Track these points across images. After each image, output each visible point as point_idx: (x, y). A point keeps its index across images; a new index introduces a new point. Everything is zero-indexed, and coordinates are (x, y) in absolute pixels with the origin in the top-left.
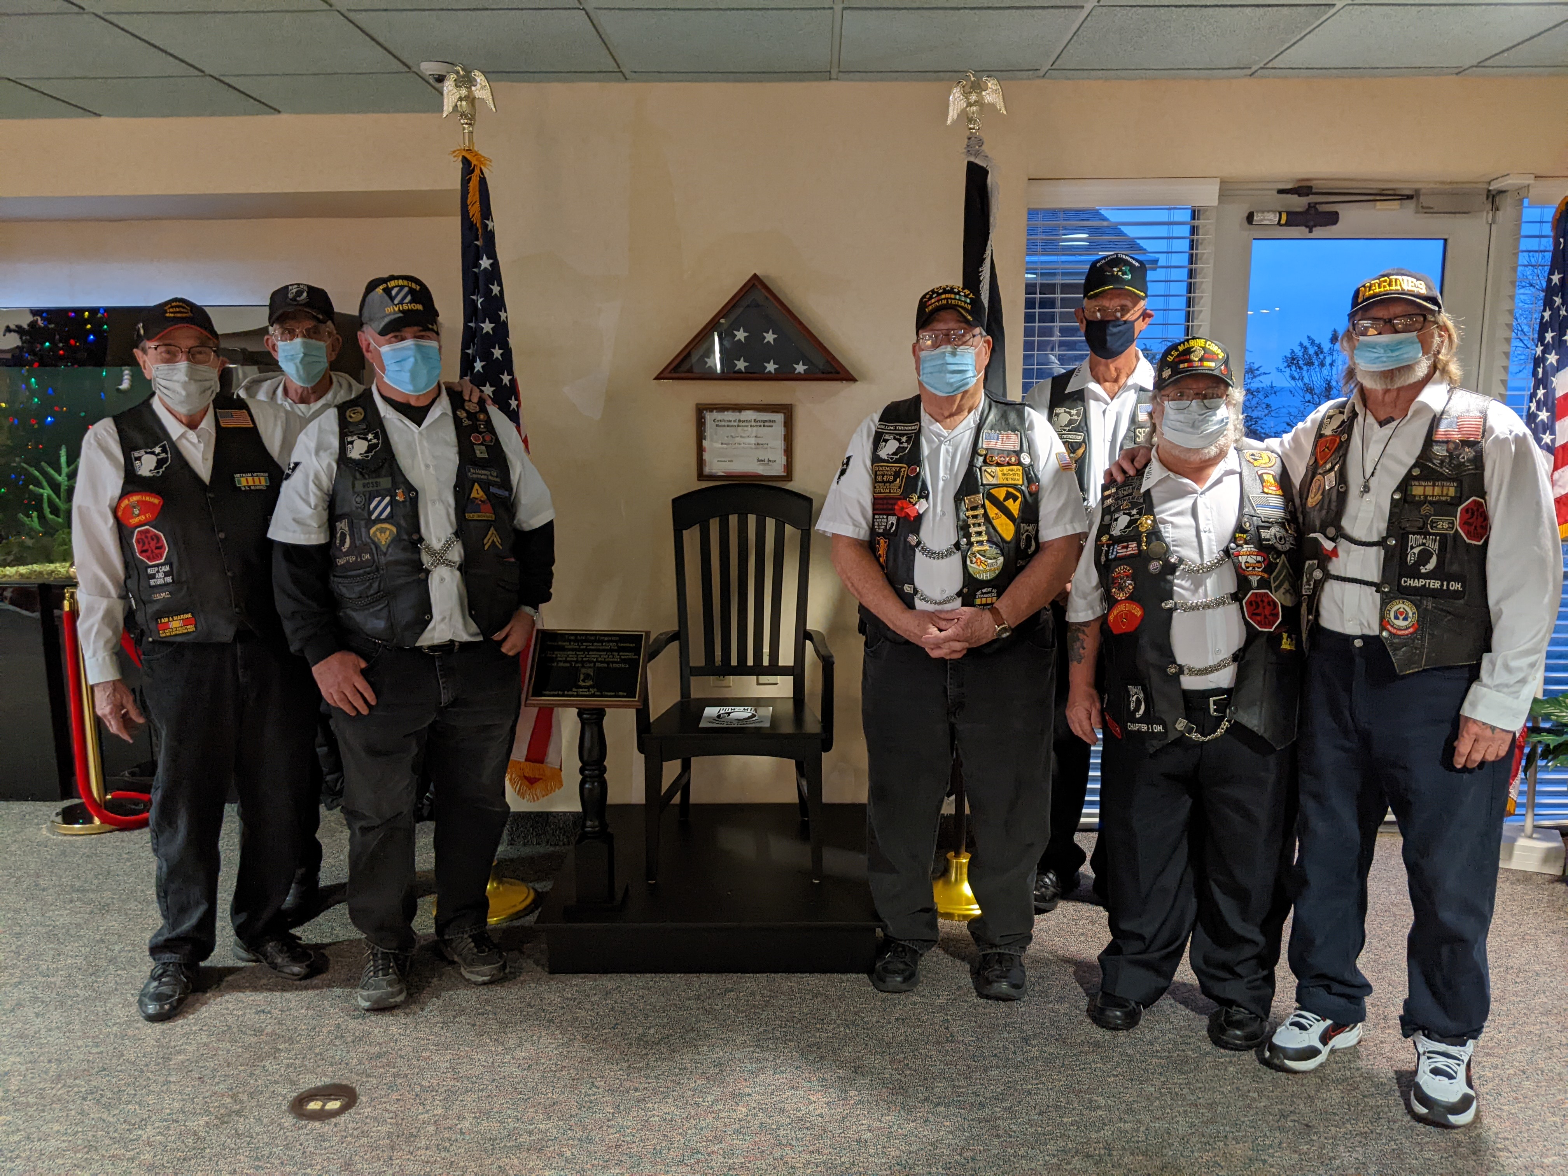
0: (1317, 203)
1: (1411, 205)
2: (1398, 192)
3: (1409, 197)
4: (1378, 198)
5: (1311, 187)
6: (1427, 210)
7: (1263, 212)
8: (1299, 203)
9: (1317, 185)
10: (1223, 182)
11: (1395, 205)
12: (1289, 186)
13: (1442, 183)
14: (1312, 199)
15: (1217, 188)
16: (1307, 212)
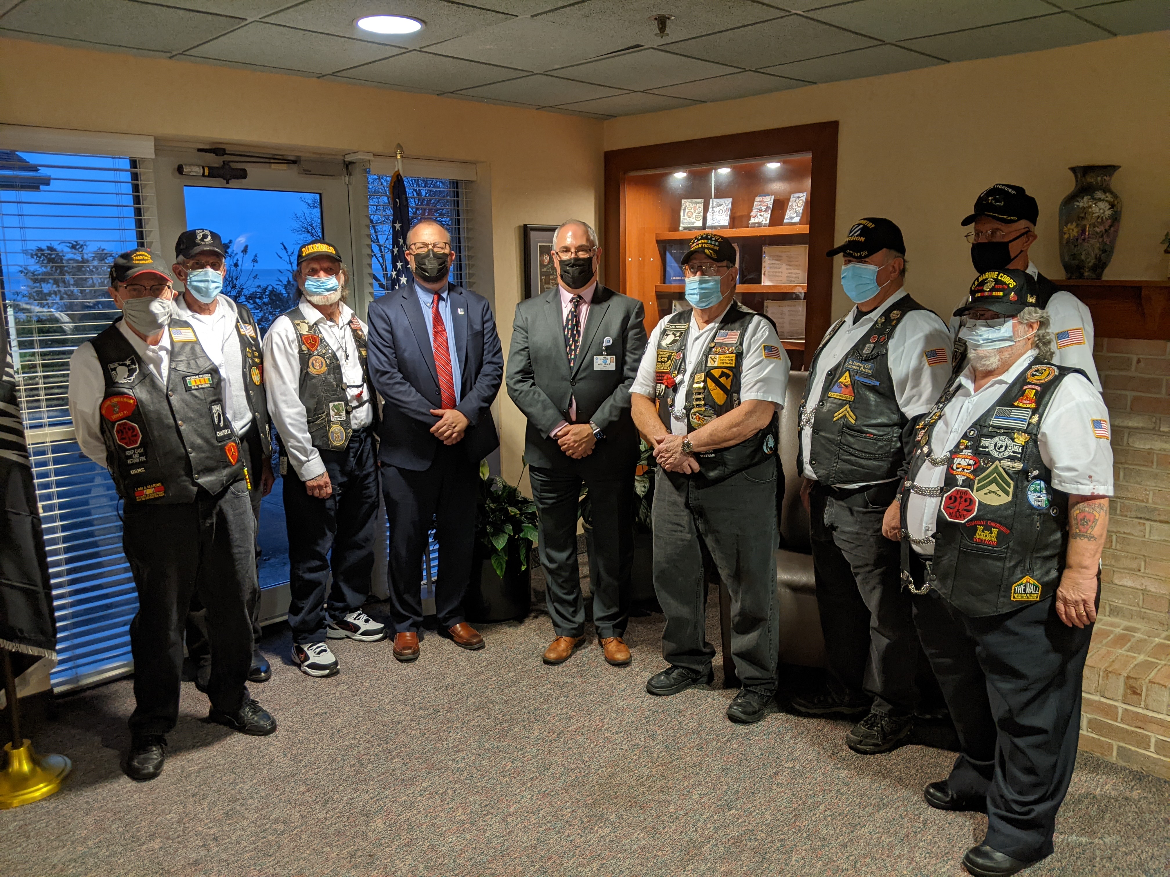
0: (229, 162)
1: (295, 167)
2: (285, 158)
3: (294, 162)
4: (272, 161)
5: (224, 150)
6: (307, 172)
7: (190, 165)
8: (215, 161)
9: (229, 149)
10: (157, 140)
11: (284, 167)
12: (207, 147)
13: (315, 153)
14: (226, 158)
15: (153, 144)
16: (223, 167)
